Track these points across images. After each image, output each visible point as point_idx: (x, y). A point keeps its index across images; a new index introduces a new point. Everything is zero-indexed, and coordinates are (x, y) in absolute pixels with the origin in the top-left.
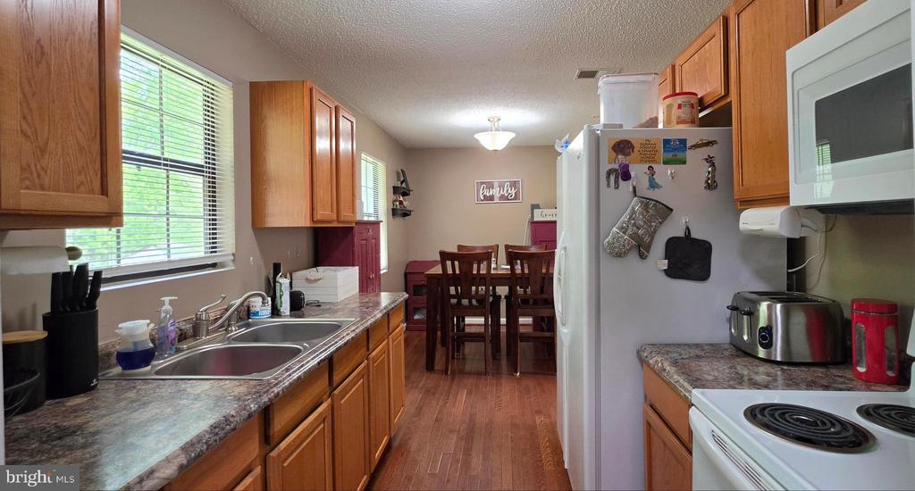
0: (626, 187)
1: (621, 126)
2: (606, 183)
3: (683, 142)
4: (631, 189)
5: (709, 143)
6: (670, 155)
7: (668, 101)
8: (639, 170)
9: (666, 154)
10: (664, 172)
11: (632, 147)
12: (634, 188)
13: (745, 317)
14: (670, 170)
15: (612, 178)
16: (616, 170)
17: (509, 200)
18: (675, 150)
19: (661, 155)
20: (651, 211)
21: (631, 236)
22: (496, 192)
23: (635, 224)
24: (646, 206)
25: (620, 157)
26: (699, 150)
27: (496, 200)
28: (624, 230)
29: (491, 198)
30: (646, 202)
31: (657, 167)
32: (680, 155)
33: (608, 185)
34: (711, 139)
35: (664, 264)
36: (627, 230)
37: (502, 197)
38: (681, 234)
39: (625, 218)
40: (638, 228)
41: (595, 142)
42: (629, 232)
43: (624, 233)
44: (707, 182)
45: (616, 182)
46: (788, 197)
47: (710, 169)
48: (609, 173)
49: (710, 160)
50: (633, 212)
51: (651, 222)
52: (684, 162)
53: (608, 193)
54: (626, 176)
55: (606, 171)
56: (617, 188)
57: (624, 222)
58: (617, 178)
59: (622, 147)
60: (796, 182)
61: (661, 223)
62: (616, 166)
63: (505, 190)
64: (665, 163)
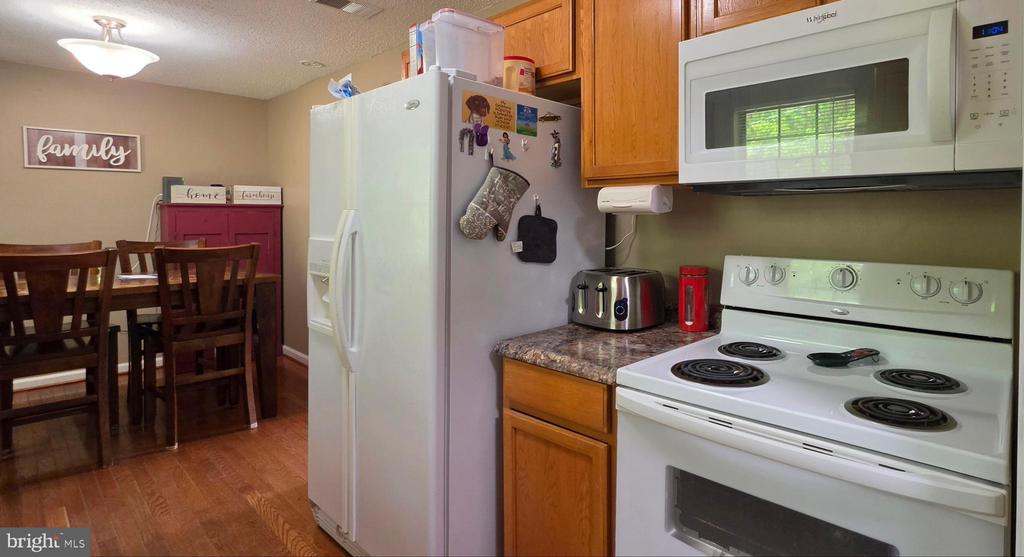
0: (481, 153)
1: (475, 78)
2: (459, 145)
3: (534, 111)
4: (486, 157)
5: (555, 118)
6: (523, 124)
7: (509, 63)
8: (494, 135)
9: (520, 122)
10: (519, 142)
11: (488, 106)
12: (491, 156)
13: (601, 293)
14: (523, 140)
15: (466, 140)
16: (470, 131)
17: (111, 166)
18: (527, 119)
19: (515, 122)
20: (510, 184)
21: (492, 213)
22: (81, 151)
23: (494, 200)
24: (505, 179)
25: (474, 115)
26: (546, 123)
27: (80, 165)
28: (484, 205)
29: (69, 161)
30: (506, 174)
31: (513, 135)
32: (531, 125)
33: (462, 150)
34: (556, 114)
35: (519, 247)
36: (487, 206)
37: (94, 161)
38: (532, 212)
39: (483, 191)
40: (499, 204)
41: (447, 91)
42: (490, 208)
43: (485, 209)
44: (553, 158)
45: (471, 146)
46: (677, 175)
47: (556, 145)
48: (464, 133)
49: (555, 135)
50: (493, 185)
51: (510, 198)
52: (535, 134)
53: (461, 158)
54: (482, 140)
55: (459, 131)
56: (472, 154)
57: (484, 196)
58: (471, 141)
59: (477, 104)
60: (686, 161)
61: (518, 199)
62: (470, 126)
63: (103, 149)
64: (519, 131)
